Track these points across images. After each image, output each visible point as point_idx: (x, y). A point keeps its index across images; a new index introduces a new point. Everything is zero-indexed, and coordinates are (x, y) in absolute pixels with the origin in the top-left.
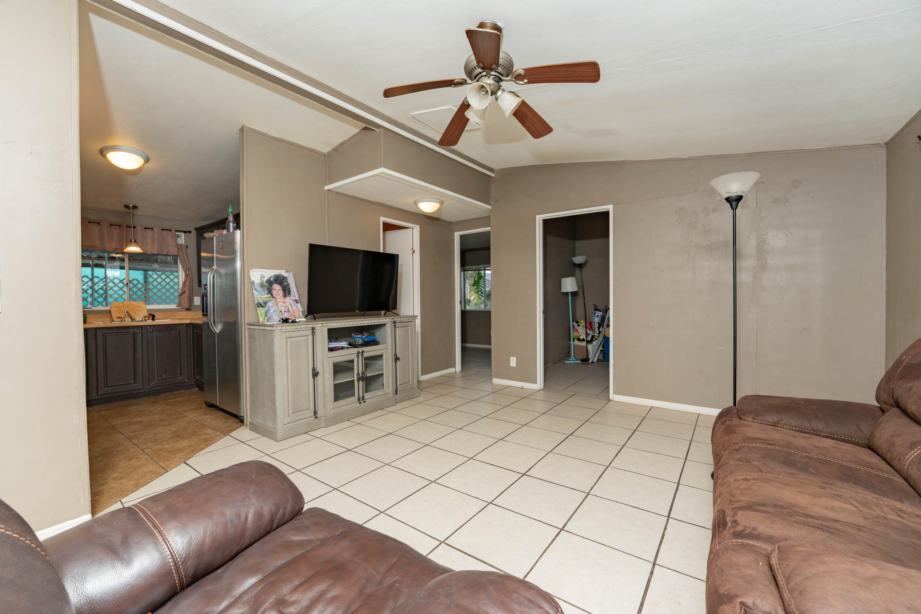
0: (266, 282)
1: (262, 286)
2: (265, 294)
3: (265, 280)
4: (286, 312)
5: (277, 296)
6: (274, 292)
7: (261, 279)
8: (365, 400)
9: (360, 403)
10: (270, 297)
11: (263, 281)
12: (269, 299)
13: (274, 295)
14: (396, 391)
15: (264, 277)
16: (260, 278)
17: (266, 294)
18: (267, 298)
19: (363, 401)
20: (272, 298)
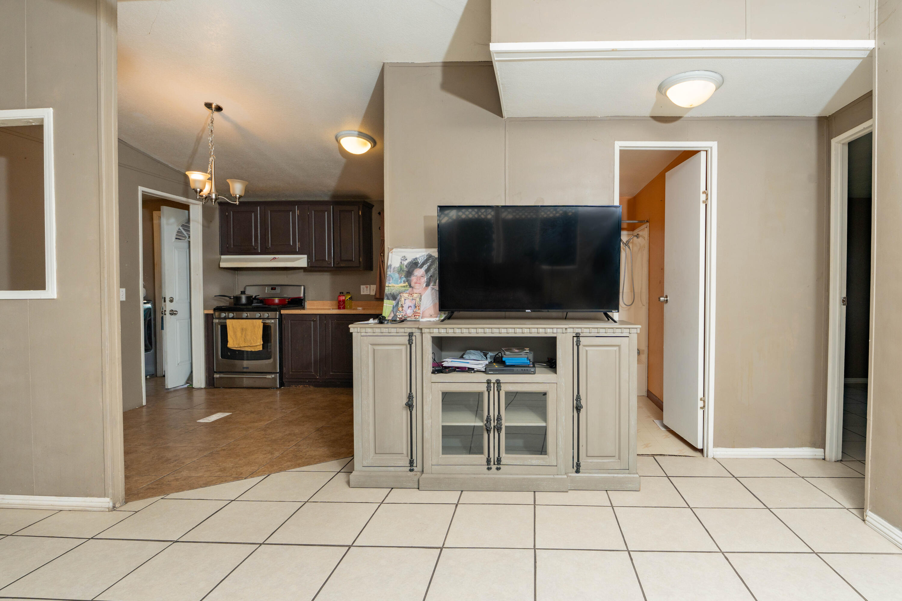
0: (406, 266)
1: (400, 270)
2: (401, 282)
3: (406, 263)
4: (410, 308)
5: (417, 285)
6: (413, 279)
7: (401, 263)
8: (501, 466)
9: (489, 469)
10: (407, 286)
11: (404, 264)
12: (404, 288)
13: (413, 284)
14: (578, 465)
15: (406, 259)
16: (400, 261)
17: (403, 282)
18: (401, 287)
19: (496, 466)
20: (408, 288)
